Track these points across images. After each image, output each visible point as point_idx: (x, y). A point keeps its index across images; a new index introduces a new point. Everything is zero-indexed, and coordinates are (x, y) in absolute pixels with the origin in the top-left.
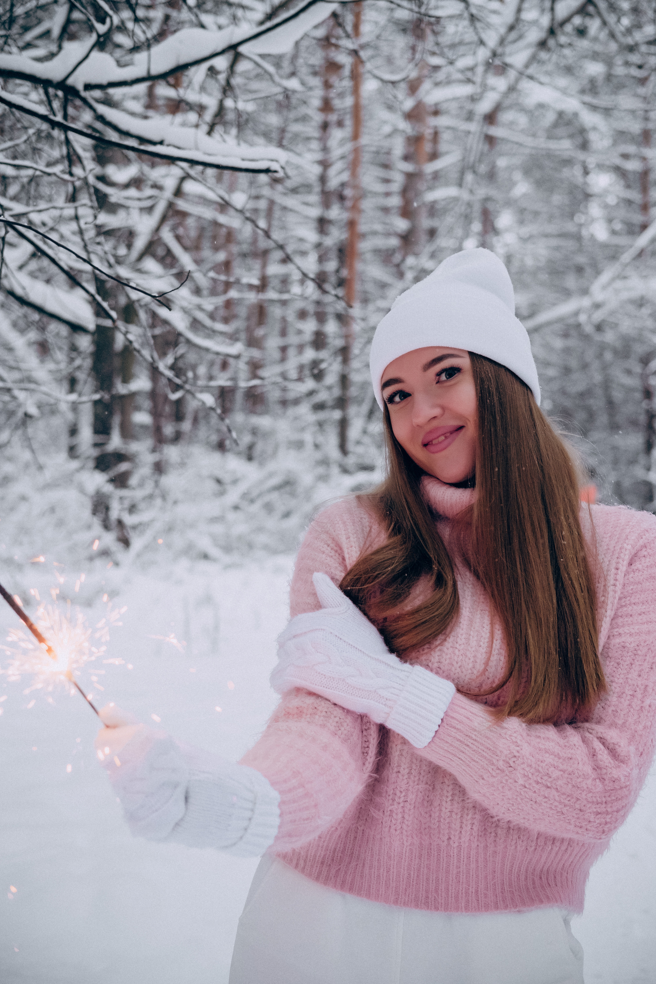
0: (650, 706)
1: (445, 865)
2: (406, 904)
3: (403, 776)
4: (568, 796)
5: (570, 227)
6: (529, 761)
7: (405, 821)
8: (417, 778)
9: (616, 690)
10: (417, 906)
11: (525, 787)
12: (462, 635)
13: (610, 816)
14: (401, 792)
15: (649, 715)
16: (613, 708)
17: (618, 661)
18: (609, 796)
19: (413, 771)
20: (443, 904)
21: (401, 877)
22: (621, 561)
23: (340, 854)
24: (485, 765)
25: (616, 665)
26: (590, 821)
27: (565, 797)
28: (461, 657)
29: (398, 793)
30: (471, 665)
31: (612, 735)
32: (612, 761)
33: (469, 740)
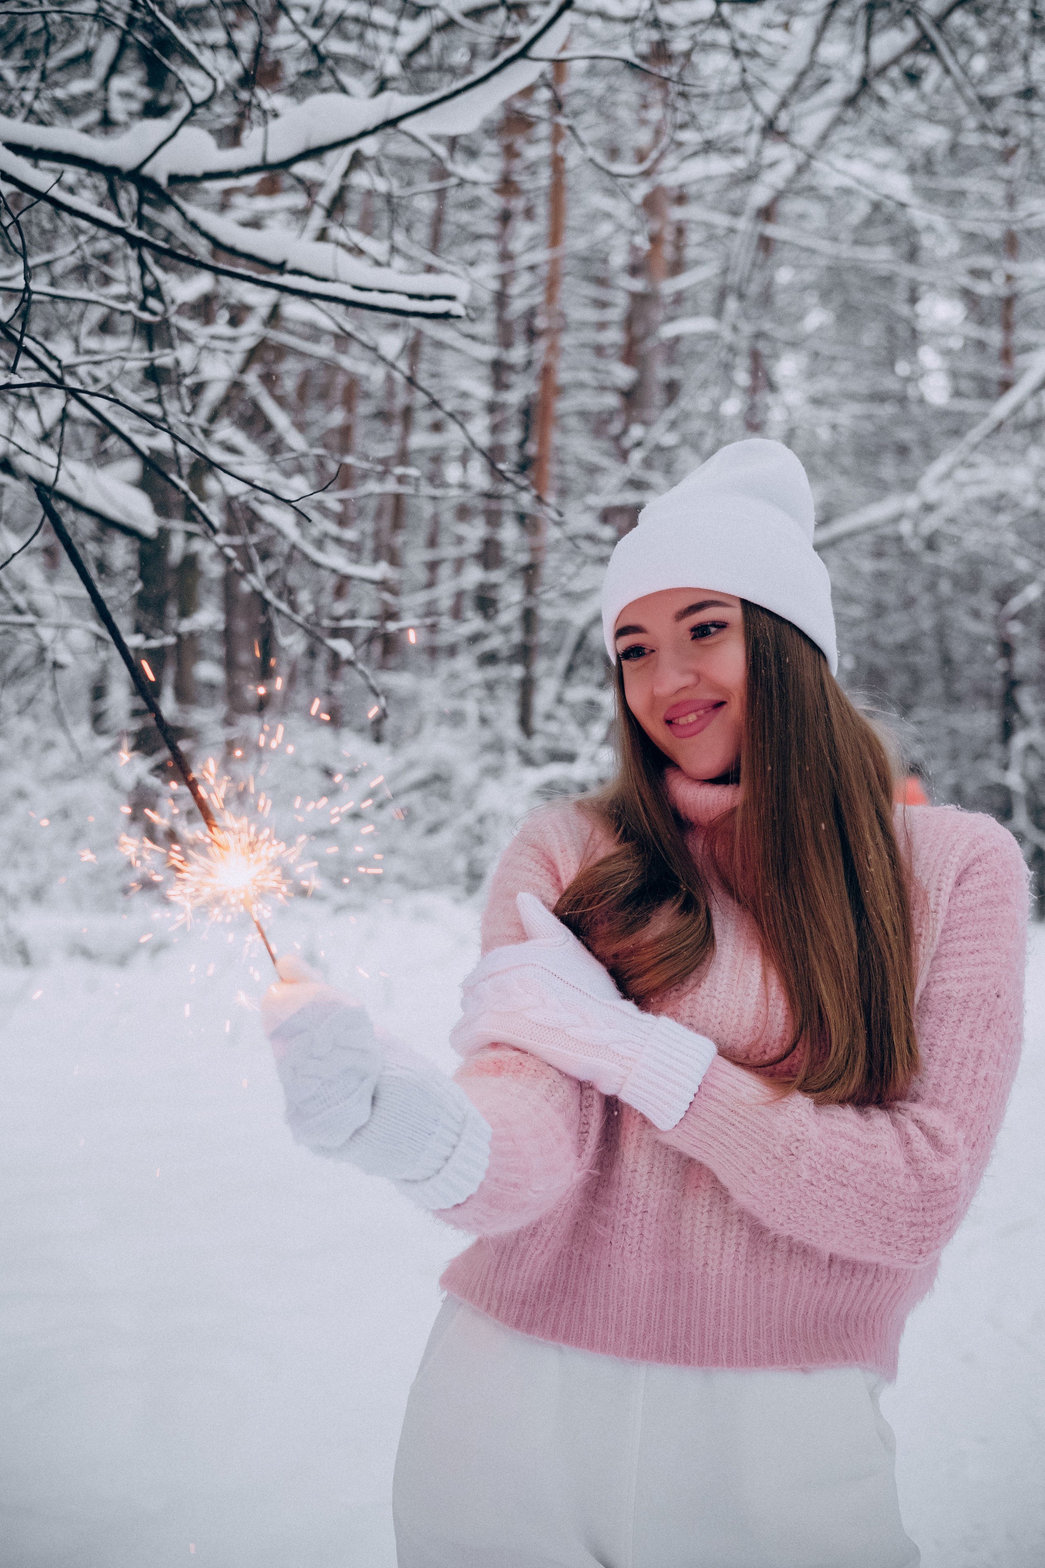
0: (985, 1079)
1: (699, 1302)
2: (644, 1356)
3: (641, 1176)
4: (871, 1198)
5: (890, 384)
6: (818, 1147)
7: (644, 1239)
8: (660, 1180)
9: (939, 1057)
10: (660, 1359)
11: (812, 1184)
12: (722, 979)
13: (930, 1229)
14: (638, 1199)
15: (984, 1091)
16: (935, 1081)
17: (942, 1016)
18: (928, 1201)
19: (655, 1170)
20: (697, 1356)
21: (638, 1318)
22: (944, 879)
23: (548, 1290)
24: (757, 1153)
25: (938, 1022)
26: (901, 1236)
27: (866, 1199)
28: (721, 1010)
29: (634, 1201)
30: (735, 1021)
31: (932, 1117)
32: (932, 1151)
33: (736, 1117)
